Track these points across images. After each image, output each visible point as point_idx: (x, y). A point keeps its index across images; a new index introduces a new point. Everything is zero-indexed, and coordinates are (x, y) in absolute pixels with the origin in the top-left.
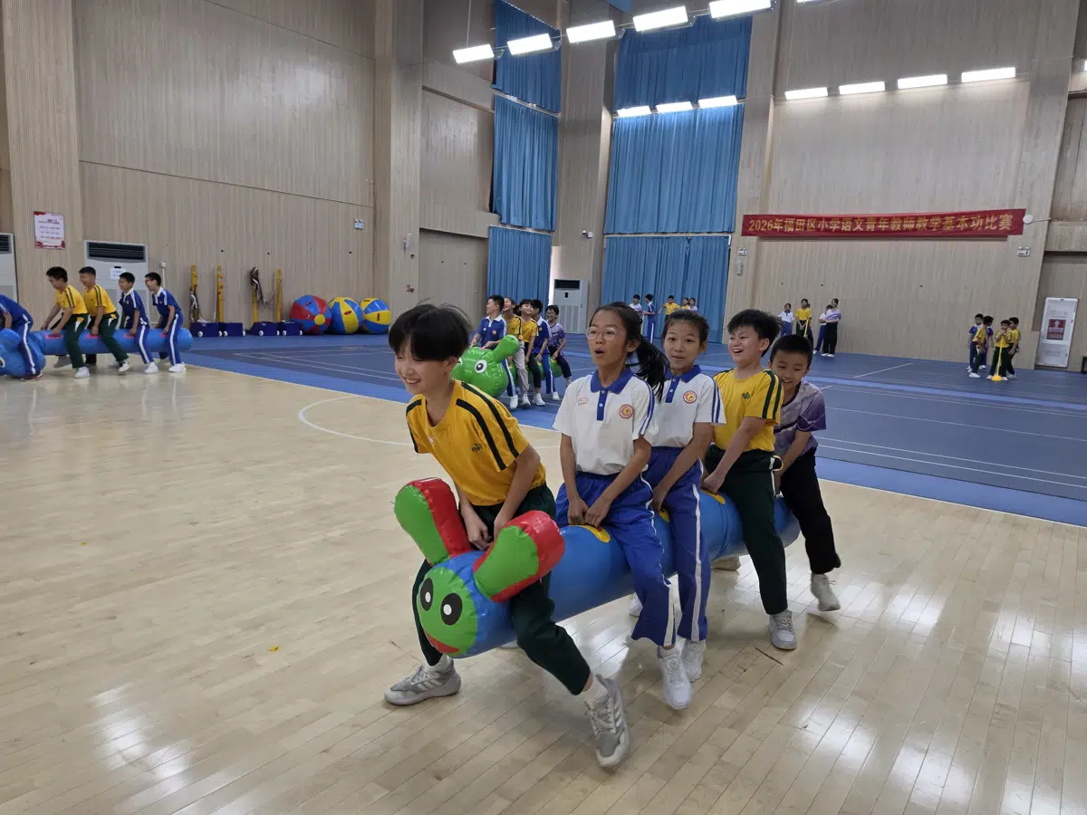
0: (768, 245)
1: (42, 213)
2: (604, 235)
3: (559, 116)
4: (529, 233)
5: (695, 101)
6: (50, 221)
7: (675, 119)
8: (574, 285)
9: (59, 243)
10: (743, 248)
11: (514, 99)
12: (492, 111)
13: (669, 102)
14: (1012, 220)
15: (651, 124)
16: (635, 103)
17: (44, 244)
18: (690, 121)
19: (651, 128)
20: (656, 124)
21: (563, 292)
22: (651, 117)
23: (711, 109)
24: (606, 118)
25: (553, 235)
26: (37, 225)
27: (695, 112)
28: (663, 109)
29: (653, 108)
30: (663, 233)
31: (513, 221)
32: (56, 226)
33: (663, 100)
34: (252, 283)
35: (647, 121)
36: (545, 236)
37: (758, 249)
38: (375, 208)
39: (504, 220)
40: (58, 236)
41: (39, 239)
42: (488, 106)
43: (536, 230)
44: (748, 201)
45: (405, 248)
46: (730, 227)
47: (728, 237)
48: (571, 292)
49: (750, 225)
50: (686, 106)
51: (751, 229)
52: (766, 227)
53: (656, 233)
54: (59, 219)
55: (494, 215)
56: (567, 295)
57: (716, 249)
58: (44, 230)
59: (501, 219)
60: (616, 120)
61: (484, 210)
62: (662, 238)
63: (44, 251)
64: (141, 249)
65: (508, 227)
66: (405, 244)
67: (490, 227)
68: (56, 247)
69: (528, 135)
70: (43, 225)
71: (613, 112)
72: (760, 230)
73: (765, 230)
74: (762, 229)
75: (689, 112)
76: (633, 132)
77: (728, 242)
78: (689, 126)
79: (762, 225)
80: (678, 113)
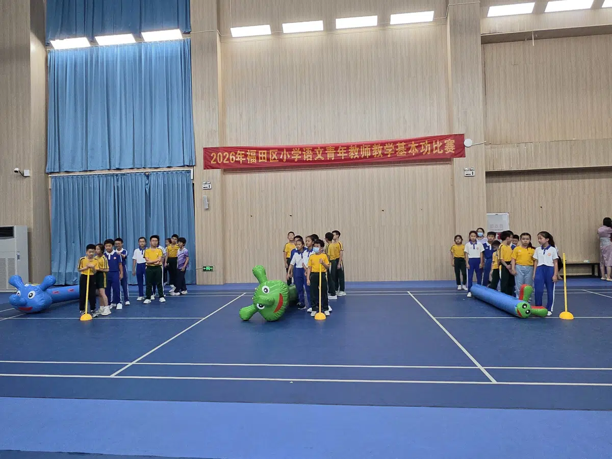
0: (231, 178)
2: (48, 174)
5: (137, 34)
7: (117, 52)
10: (206, 181)
13: (110, 34)
14: (455, 144)
15: (91, 57)
16: (71, 34)
18: (134, 53)
19: (93, 62)
20: (97, 57)
22: (91, 49)
23: (155, 43)
24: (37, 48)
27: (139, 46)
28: (103, 40)
29: (93, 41)
30: (118, 169)
33: (103, 32)
35: (86, 56)
37: (223, 183)
44: (206, 133)
46: (191, 160)
47: (189, 172)
49: (212, 158)
50: (128, 39)
51: (212, 162)
52: (228, 159)
53: (109, 170)
57: (178, 184)
60: (50, 52)
62: (117, 175)
71: (46, 44)
72: (222, 162)
73: (228, 162)
74: (225, 162)
75: (132, 45)
76: (71, 64)
77: (190, 176)
78: (135, 59)
79: (224, 157)
80: (121, 46)
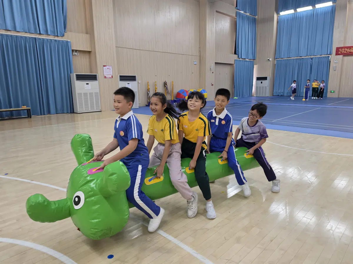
0: (347, 58)
1: (106, 66)
2: (275, 59)
3: (256, 17)
4: (247, 61)
5: (314, 6)
6: (108, 68)
7: (305, 14)
8: (265, 78)
9: (111, 76)
10: (335, 60)
11: (242, 12)
12: (236, 17)
13: (302, 7)
15: (294, 17)
16: (287, 9)
17: (107, 77)
18: (311, 13)
19: (295, 18)
20: (296, 16)
21: (260, 81)
22: (294, 13)
23: (321, 8)
24: (275, 16)
25: (255, 61)
26: (105, 70)
27: (313, 10)
28: (299, 10)
29: (295, 10)
30: (301, 57)
31: (243, 57)
32: (110, 70)
33: (299, 6)
34: (165, 86)
35: (292, 16)
36: (252, 61)
37: (343, 60)
38: (200, 56)
39: (240, 57)
40: (110, 74)
41: (105, 75)
42: (234, 15)
43: (249, 59)
44: (338, 41)
45: (211, 70)
46: (330, 53)
47: (329, 56)
48: (263, 81)
49: (339, 51)
50: (310, 8)
51: (339, 53)
52: (347, 51)
53: (297, 57)
54: (111, 68)
55: (236, 55)
56: (262, 83)
57: (324, 62)
58: (106, 72)
59: (238, 57)
60: (279, 16)
61: (232, 54)
62: (300, 59)
63: (106, 79)
64: (135, 77)
65: (241, 59)
66: (211, 68)
67: (235, 60)
68: (110, 78)
69: (247, 25)
70: (106, 70)
71: (278, 13)
72: (344, 53)
73: (346, 52)
74: (345, 52)
75: (311, 10)
76: (286, 20)
77: (329, 58)
78: (311, 15)
79: (345, 51)
80: (306, 11)
